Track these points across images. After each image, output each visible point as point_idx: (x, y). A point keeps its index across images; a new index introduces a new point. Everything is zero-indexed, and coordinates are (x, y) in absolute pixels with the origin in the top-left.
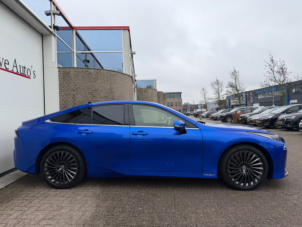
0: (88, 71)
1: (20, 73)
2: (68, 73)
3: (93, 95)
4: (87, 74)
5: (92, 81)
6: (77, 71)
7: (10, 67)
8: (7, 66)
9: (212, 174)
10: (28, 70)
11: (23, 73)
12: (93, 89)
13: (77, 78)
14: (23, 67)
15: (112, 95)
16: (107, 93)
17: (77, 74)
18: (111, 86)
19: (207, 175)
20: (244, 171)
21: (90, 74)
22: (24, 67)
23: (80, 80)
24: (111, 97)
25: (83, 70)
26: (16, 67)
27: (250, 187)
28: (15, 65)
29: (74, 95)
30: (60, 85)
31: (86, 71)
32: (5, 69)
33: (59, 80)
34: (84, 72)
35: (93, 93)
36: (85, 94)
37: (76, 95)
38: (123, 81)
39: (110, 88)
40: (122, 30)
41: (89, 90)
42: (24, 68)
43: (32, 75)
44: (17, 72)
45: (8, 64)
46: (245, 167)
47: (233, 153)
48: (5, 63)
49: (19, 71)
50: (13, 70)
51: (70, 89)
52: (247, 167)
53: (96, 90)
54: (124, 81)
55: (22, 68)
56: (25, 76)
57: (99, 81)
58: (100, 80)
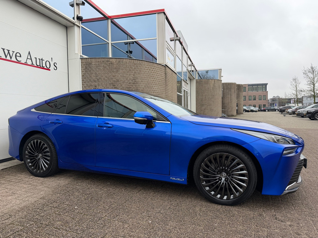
0: (109, 61)
1: (35, 65)
2: (90, 64)
3: (114, 85)
4: (108, 64)
5: (114, 72)
6: (98, 62)
7: (23, 60)
8: (19, 58)
9: (180, 178)
10: (47, 62)
11: (40, 65)
12: (114, 80)
13: (99, 69)
14: (40, 59)
15: (136, 86)
16: (129, 83)
17: (98, 64)
18: (135, 76)
19: (174, 179)
20: (223, 179)
21: (111, 64)
22: (42, 59)
23: (102, 71)
24: (134, 88)
25: (104, 59)
26: (31, 59)
27: (228, 202)
28: (29, 57)
29: (96, 86)
30: (83, 76)
31: (107, 61)
32: (17, 61)
33: (82, 72)
34: (105, 62)
35: (114, 84)
36: (106, 85)
37: (97, 87)
38: (150, 70)
39: (133, 78)
40: (157, 14)
41: (110, 81)
42: (41, 61)
43: (52, 67)
44: (33, 64)
45: (20, 56)
46: (225, 174)
47: (208, 156)
48: (16, 56)
49: (34, 63)
50: (26, 63)
51: (92, 80)
52: (227, 174)
53: (118, 81)
54: (152, 70)
55: (38, 61)
56: (43, 68)
57: (121, 71)
58: (122, 69)
